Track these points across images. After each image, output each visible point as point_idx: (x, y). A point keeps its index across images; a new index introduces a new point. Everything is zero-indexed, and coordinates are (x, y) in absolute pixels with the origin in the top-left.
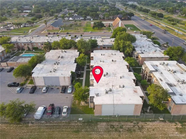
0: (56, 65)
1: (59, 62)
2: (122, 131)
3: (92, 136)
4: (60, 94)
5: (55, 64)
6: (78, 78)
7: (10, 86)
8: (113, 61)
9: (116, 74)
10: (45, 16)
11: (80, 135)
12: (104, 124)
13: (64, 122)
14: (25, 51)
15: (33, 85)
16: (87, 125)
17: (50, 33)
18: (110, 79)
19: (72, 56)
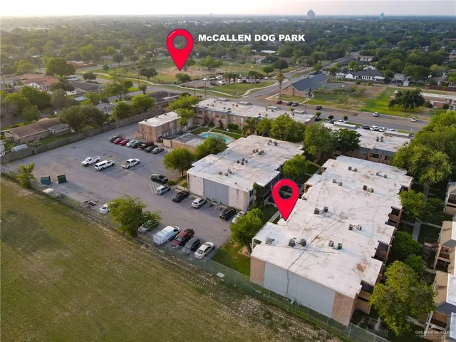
0: (240, 164)
1: (249, 160)
2: (282, 334)
3: (219, 311)
4: (219, 219)
5: (238, 162)
6: (269, 203)
7: (154, 179)
8: (365, 188)
9: (346, 218)
10: (297, 65)
11: (201, 298)
12: (257, 303)
13: (190, 267)
14: (214, 128)
15: (186, 190)
16: (224, 290)
17: (283, 101)
18: (323, 223)
19: (282, 156)
